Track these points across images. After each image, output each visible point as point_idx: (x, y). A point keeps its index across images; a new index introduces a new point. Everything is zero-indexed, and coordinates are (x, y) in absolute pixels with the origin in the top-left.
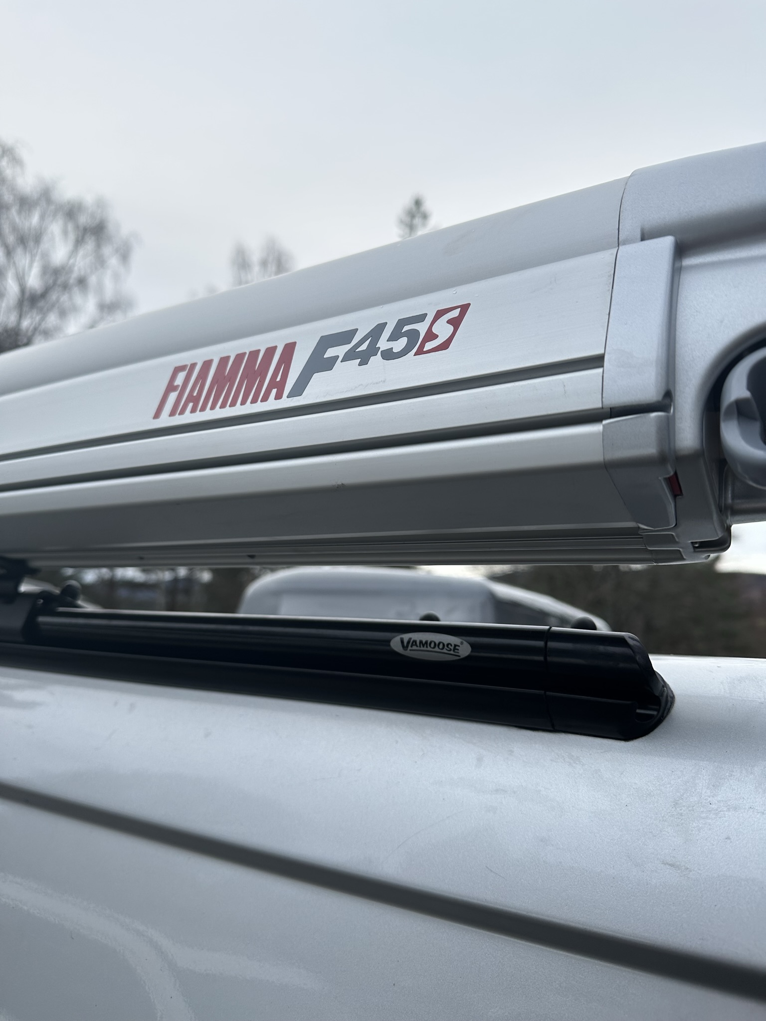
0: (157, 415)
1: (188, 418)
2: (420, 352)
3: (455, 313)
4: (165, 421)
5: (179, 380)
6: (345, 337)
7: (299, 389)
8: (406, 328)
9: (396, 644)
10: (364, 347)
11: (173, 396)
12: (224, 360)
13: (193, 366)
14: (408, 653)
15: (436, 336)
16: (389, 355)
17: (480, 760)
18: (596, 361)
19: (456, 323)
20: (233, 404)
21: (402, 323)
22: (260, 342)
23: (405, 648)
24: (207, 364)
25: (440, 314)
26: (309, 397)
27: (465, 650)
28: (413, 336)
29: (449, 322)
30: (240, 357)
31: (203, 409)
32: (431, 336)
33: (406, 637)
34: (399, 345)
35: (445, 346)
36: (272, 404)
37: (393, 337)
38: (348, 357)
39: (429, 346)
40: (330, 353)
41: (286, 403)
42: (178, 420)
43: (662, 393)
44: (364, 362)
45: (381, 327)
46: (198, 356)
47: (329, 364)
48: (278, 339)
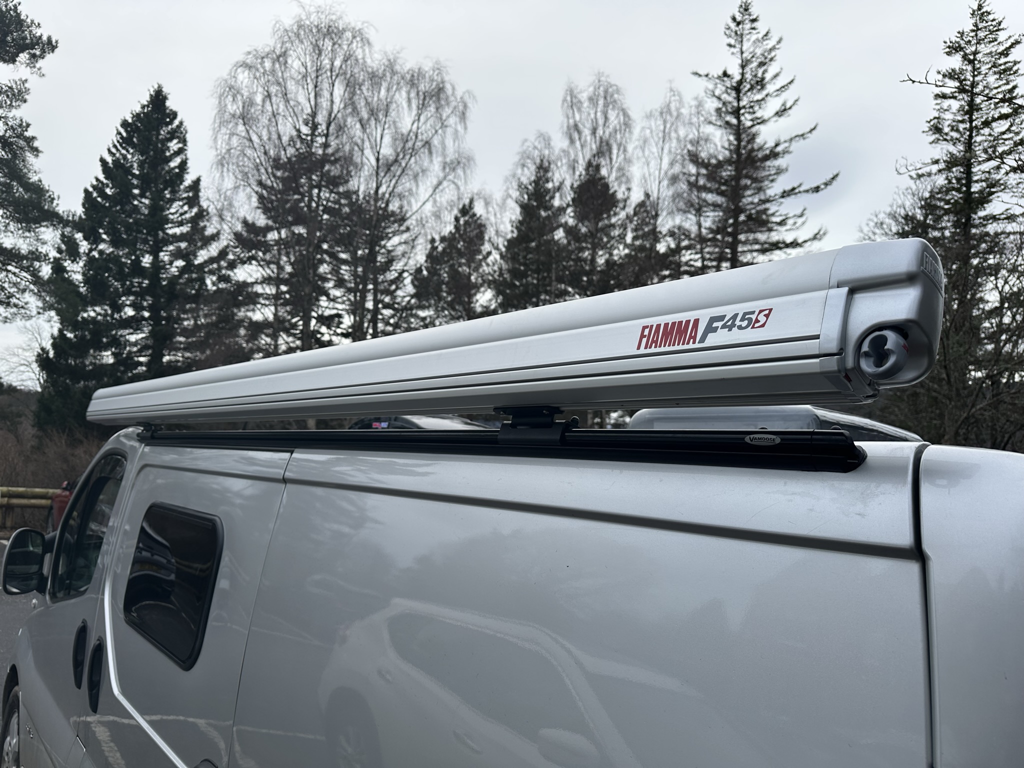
0: (639, 348)
1: (653, 350)
2: (753, 327)
3: (767, 312)
4: (643, 351)
5: (646, 332)
6: (721, 318)
7: (702, 340)
8: (747, 317)
9: (747, 439)
10: (729, 323)
11: (644, 340)
12: (666, 325)
13: (652, 326)
14: (753, 443)
15: (759, 321)
16: (740, 328)
17: (785, 483)
18: (817, 337)
19: (767, 316)
20: (674, 345)
21: (745, 314)
22: (682, 317)
23: (752, 441)
24: (659, 326)
25: (761, 311)
26: (706, 344)
27: (778, 440)
28: (750, 320)
29: (765, 315)
30: (674, 323)
31: (660, 346)
32: (757, 321)
33: (752, 436)
34: (745, 324)
35: (763, 326)
36: (691, 346)
37: (742, 320)
38: (723, 327)
39: (756, 325)
40: (715, 325)
41: (697, 345)
42: (649, 351)
43: (839, 348)
44: (730, 330)
45: (736, 315)
46: (654, 321)
47: (715, 330)
48: (691, 316)
